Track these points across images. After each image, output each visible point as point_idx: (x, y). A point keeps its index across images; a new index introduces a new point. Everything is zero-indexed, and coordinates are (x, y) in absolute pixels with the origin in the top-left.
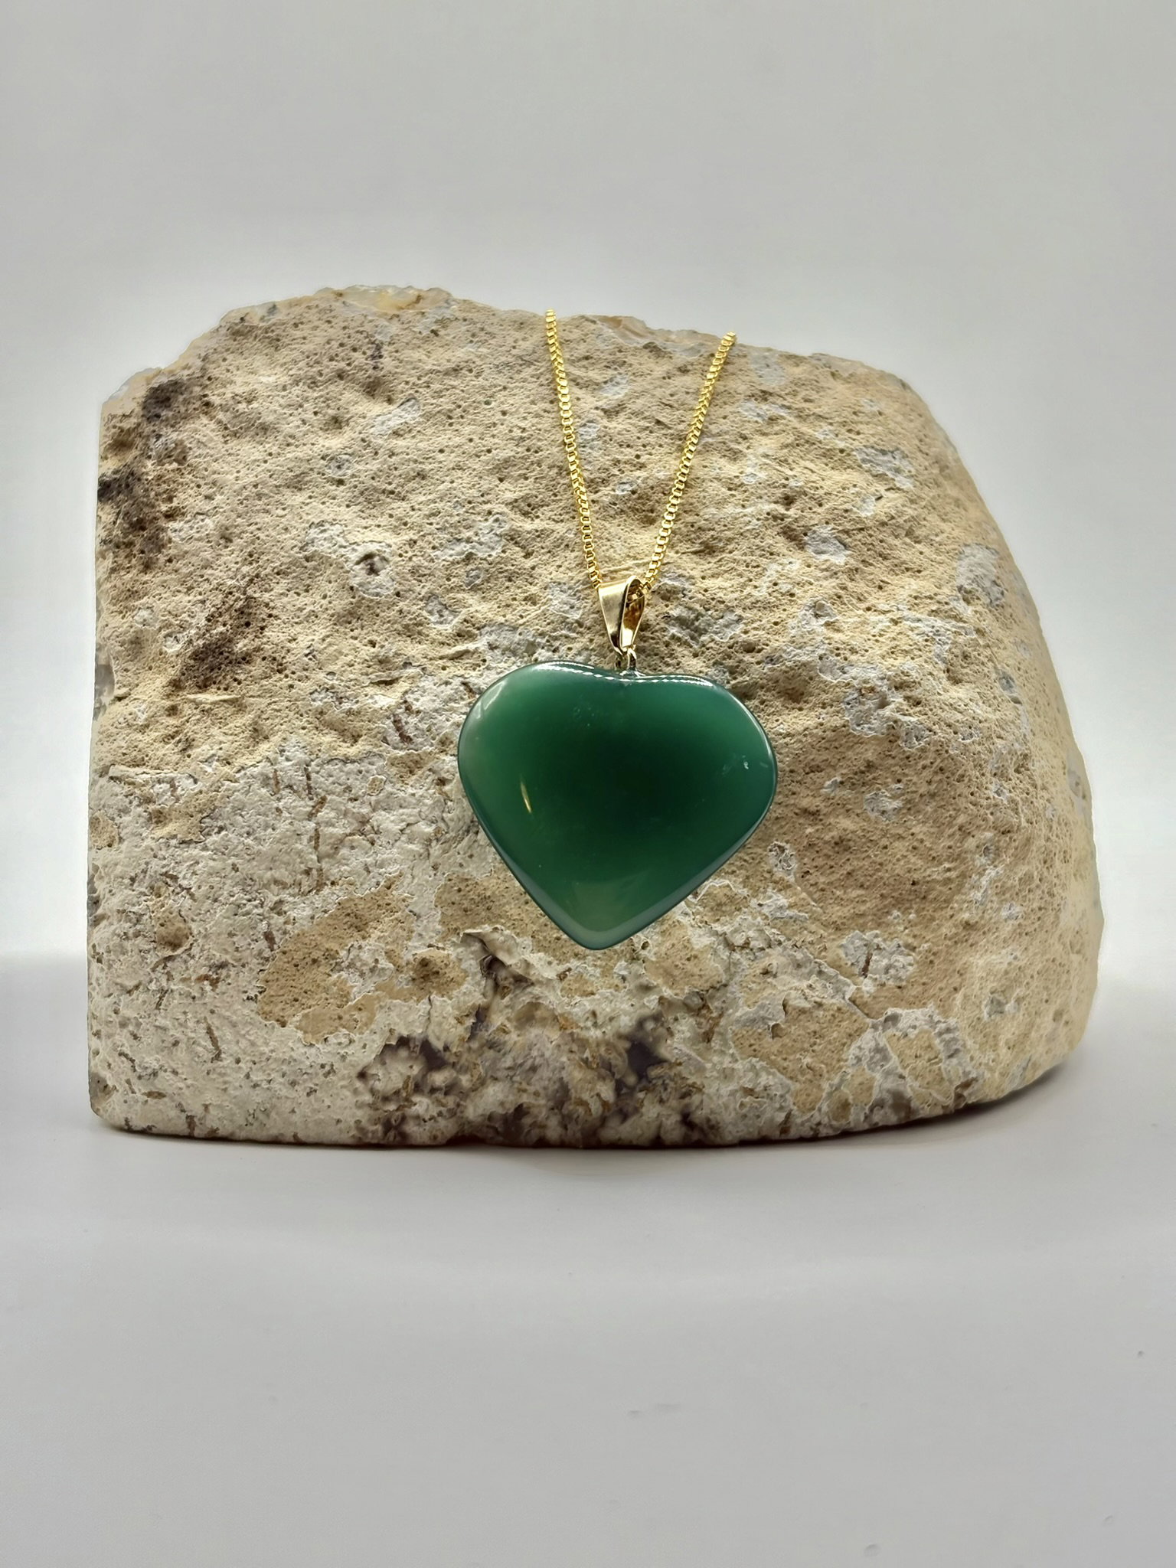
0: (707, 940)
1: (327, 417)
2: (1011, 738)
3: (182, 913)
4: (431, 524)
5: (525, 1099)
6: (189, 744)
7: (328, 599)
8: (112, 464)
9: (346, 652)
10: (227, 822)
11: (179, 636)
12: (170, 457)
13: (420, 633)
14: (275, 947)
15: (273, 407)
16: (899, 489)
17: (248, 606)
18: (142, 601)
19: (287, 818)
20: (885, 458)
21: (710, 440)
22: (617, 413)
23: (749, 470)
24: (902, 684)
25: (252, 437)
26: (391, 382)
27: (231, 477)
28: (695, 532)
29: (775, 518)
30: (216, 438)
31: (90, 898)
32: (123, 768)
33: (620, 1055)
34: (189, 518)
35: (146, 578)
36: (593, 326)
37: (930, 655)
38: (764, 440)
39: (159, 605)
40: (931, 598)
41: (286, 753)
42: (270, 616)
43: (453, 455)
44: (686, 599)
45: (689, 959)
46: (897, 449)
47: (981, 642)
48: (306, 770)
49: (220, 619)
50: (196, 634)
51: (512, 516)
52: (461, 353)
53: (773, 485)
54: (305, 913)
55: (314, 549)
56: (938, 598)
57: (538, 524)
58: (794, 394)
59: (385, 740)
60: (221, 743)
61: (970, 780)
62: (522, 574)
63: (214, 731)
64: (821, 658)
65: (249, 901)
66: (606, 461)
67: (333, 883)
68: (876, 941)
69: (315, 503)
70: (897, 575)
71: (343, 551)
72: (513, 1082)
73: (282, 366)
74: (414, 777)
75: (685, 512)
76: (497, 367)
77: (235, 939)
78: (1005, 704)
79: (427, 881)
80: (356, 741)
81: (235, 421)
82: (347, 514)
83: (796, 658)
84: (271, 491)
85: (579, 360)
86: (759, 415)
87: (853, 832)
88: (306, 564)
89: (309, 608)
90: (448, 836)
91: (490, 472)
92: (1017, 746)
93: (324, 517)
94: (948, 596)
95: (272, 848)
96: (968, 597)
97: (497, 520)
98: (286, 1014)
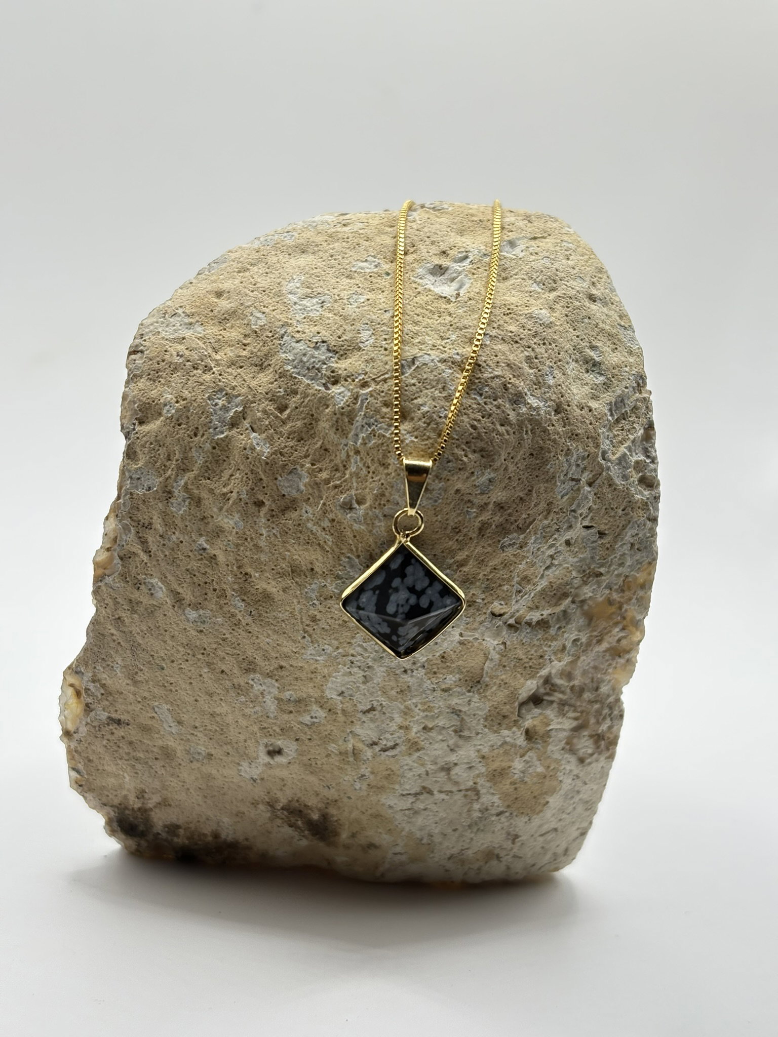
12: (174, 831)
14: (505, 810)
15: (149, 781)
17: (288, 810)
23: (232, 524)
29: (272, 516)
34: (220, 829)
36: (103, 588)
38: (206, 503)
42: (298, 801)
49: (293, 822)
50: (299, 833)
59: (394, 757)
68: (562, 477)
79: (485, 738)
98: (543, 801)
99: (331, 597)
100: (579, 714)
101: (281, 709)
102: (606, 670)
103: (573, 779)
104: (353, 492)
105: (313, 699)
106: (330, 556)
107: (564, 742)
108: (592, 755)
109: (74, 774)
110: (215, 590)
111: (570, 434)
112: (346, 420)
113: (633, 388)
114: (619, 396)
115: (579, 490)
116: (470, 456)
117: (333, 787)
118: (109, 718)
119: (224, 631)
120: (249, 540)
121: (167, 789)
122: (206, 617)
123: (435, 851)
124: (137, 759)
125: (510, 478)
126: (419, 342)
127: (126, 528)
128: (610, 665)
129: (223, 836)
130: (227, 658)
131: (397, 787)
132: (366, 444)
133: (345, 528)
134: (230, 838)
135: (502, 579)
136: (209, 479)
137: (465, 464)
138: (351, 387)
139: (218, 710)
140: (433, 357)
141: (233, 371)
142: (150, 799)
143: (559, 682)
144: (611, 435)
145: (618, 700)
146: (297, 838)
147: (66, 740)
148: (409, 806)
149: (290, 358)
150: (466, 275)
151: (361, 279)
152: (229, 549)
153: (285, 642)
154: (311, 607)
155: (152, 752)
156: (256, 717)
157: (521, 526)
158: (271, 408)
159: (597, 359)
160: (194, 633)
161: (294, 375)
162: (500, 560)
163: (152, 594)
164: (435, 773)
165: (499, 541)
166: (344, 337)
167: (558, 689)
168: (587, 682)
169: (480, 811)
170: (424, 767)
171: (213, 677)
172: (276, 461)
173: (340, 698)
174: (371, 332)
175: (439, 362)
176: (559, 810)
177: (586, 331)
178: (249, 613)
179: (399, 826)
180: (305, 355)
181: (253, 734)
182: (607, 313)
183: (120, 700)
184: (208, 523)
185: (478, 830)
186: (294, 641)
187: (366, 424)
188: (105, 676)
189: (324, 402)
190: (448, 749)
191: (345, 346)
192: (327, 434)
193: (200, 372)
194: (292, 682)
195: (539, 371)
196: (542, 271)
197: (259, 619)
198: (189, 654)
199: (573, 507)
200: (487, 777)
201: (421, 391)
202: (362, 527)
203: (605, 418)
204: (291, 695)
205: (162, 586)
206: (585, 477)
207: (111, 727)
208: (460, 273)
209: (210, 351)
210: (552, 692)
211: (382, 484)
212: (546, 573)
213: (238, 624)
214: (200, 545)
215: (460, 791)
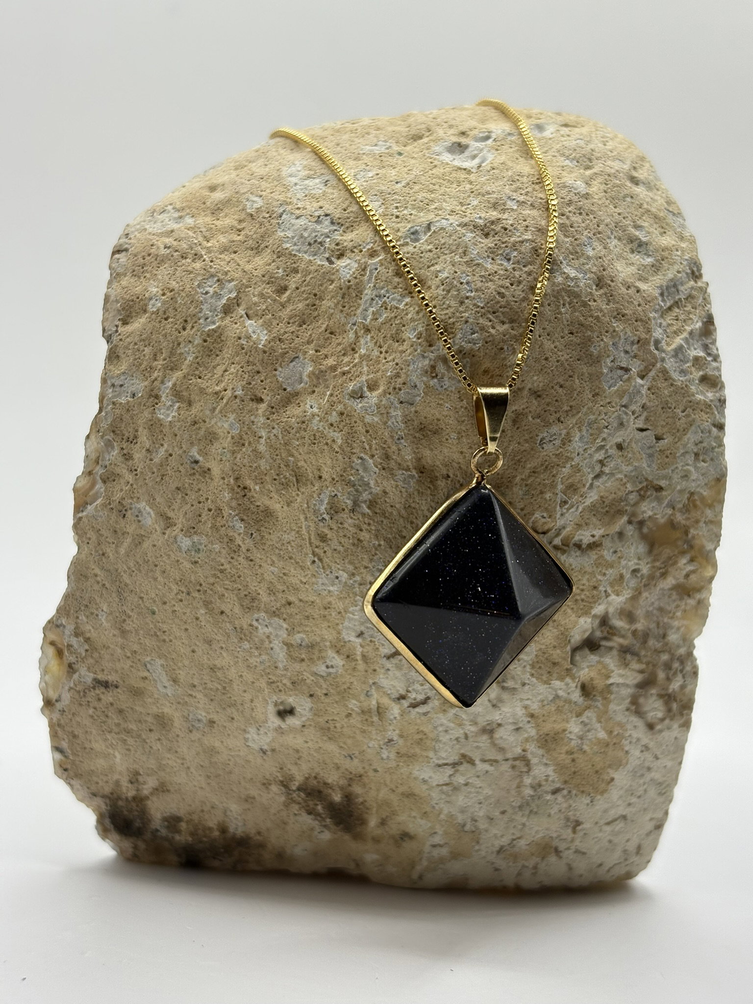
0: (594, 491)
7: (308, 740)
11: (318, 831)
12: (175, 826)
14: (562, 787)
17: (305, 790)
21: (196, 450)
22: (167, 518)
23: (227, 427)
24: (427, 341)
28: (281, 479)
29: (271, 413)
30: (165, 797)
34: (228, 820)
35: (270, 847)
36: (84, 520)
41: (426, 778)
42: (316, 777)
48: (440, 766)
50: (319, 822)
52: (107, 624)
54: (542, 769)
57: (263, 592)
61: (502, 286)
63: (399, 819)
64: (401, 403)
66: (213, 535)
67: (525, 751)
68: (609, 363)
71: (271, 729)
75: (262, 483)
76: (121, 600)
79: (533, 690)
83: (400, 421)
86: (172, 405)
91: (215, 620)
98: (606, 777)
99: (344, 510)
100: (643, 666)
101: (291, 656)
102: (674, 613)
103: (642, 751)
104: (364, 378)
105: (328, 644)
106: (340, 457)
107: (629, 700)
108: (662, 720)
109: (58, 756)
110: (210, 510)
111: (615, 313)
112: (354, 295)
113: (687, 274)
114: (671, 280)
115: (629, 379)
116: (498, 328)
117: (355, 757)
118: (95, 679)
119: (223, 561)
120: (246, 445)
121: (164, 770)
122: (201, 544)
123: (481, 841)
124: (128, 732)
125: (546, 359)
126: (436, 208)
127: (109, 445)
128: (677, 606)
129: (231, 830)
130: (226, 595)
131: (431, 754)
132: (377, 319)
133: (356, 422)
134: (240, 832)
135: (544, 484)
136: (200, 378)
137: (492, 336)
138: (358, 258)
139: (218, 663)
140: (451, 221)
141: (226, 257)
142: (145, 783)
143: (619, 623)
144: (664, 324)
145: (690, 654)
146: (318, 829)
147: (47, 712)
148: (447, 780)
149: (290, 236)
150: (489, 151)
151: (371, 159)
152: (224, 459)
153: (292, 570)
154: (321, 524)
155: (146, 721)
156: (262, 668)
157: (562, 419)
158: (269, 290)
159: (644, 239)
160: (187, 565)
161: (293, 253)
162: (540, 459)
163: (139, 521)
164: (476, 736)
165: (537, 436)
166: (350, 209)
167: (617, 633)
168: (653, 626)
169: (532, 787)
170: (463, 729)
171: (211, 619)
172: (275, 348)
173: (359, 640)
174: (380, 203)
175: (458, 226)
176: (627, 791)
177: (628, 210)
178: (249, 535)
179: (437, 807)
180: (305, 229)
181: (261, 690)
182: (652, 196)
183: (107, 657)
184: (200, 428)
185: (531, 811)
186: (303, 568)
187: (377, 296)
188: (88, 627)
189: (328, 277)
190: (489, 705)
191: (352, 218)
192: (332, 314)
193: (188, 260)
194: (303, 621)
195: (576, 240)
196: (575, 150)
197: (260, 543)
198: (183, 592)
199: (625, 401)
200: (538, 742)
201: (439, 258)
202: (376, 419)
203: (655, 301)
204: (302, 640)
205: (151, 511)
206: (635, 367)
207: (97, 691)
208: (481, 150)
209: (201, 239)
210: (609, 636)
211: (397, 364)
212: (596, 483)
213: (236, 550)
214: (191, 456)
215: (507, 760)
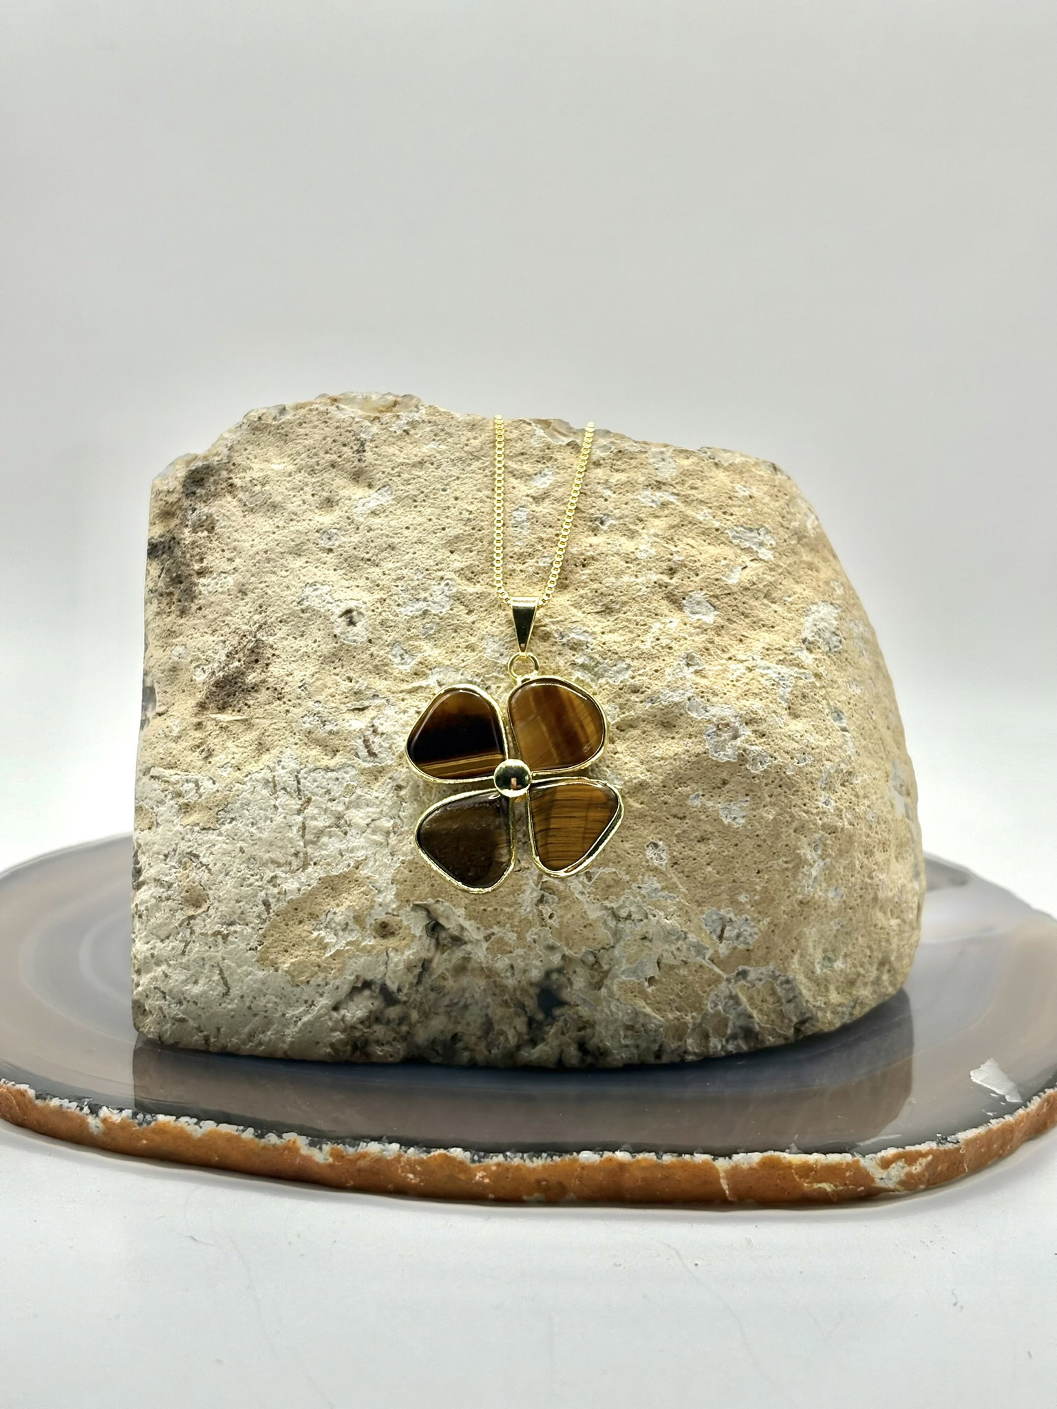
0: (599, 914)
1: (322, 498)
2: (837, 760)
3: (202, 883)
4: (397, 586)
5: (459, 1029)
6: (210, 754)
7: (317, 643)
8: (158, 530)
9: (330, 685)
10: (237, 815)
11: (205, 667)
12: (202, 526)
13: (386, 672)
14: (271, 911)
15: (280, 490)
16: (761, 560)
17: (257, 647)
18: (178, 639)
19: (281, 813)
20: (752, 535)
21: (614, 522)
22: (544, 499)
23: (642, 547)
24: (751, 720)
25: (264, 512)
26: (371, 471)
27: (247, 545)
28: (597, 597)
29: (660, 586)
30: (237, 513)
31: (135, 868)
32: (161, 769)
33: (532, 998)
34: (215, 576)
35: (182, 621)
36: (529, 428)
37: (774, 697)
38: (657, 522)
39: (191, 643)
40: (780, 650)
41: (282, 763)
42: (274, 655)
43: (416, 531)
44: (589, 650)
45: (585, 927)
46: (763, 526)
47: (818, 684)
48: (297, 776)
49: (236, 656)
50: (218, 667)
51: (459, 581)
52: (426, 449)
53: (660, 559)
54: (294, 886)
55: (308, 603)
56: (785, 649)
57: (479, 588)
58: (683, 483)
59: (357, 755)
60: (234, 753)
61: (803, 794)
62: (464, 627)
63: (229, 744)
64: (689, 699)
65: (252, 875)
66: (533, 539)
67: (315, 864)
68: (729, 916)
69: (311, 568)
70: (755, 630)
71: (329, 606)
72: (450, 1017)
73: (289, 456)
74: (379, 784)
75: (591, 580)
76: (453, 460)
77: (241, 904)
78: (835, 732)
79: (386, 863)
80: (335, 755)
81: (251, 500)
82: (333, 576)
83: (670, 699)
84: (277, 557)
85: (516, 456)
86: (653, 501)
87: (711, 833)
88: (302, 615)
89: (304, 649)
90: (402, 829)
91: (444, 546)
92: (843, 766)
93: (316, 579)
94: (793, 647)
95: (270, 836)
96: (810, 646)
97: (447, 584)
98: (279, 962)
99: (574, 655)
100: (405, 991)
101: (412, 617)
103: (306, 1002)
104: (705, 666)
105: (426, 654)
106: (627, 648)
107: (369, 977)
112: (781, 658)
115: (712, 941)
117: (303, 691)
118: (365, 440)
120: (628, 565)
122: (522, 528)
131: (311, 766)
132: (762, 677)
133: (664, 660)
134: (200, 589)
143: (455, 957)
146: (209, 666)
147: (323, 399)
152: (610, 546)
157: (676, 866)
163: (535, 474)
164: (332, 810)
169: (274, 878)
170: (341, 796)
171: (444, 542)
176: (261, 989)
178: (537, 571)
183: (391, 450)
184: (636, 524)
192: (758, 641)
198: (469, 515)
203: (782, 973)
205: (548, 484)
207: (352, 443)
210: (442, 946)
215: (305, 846)
